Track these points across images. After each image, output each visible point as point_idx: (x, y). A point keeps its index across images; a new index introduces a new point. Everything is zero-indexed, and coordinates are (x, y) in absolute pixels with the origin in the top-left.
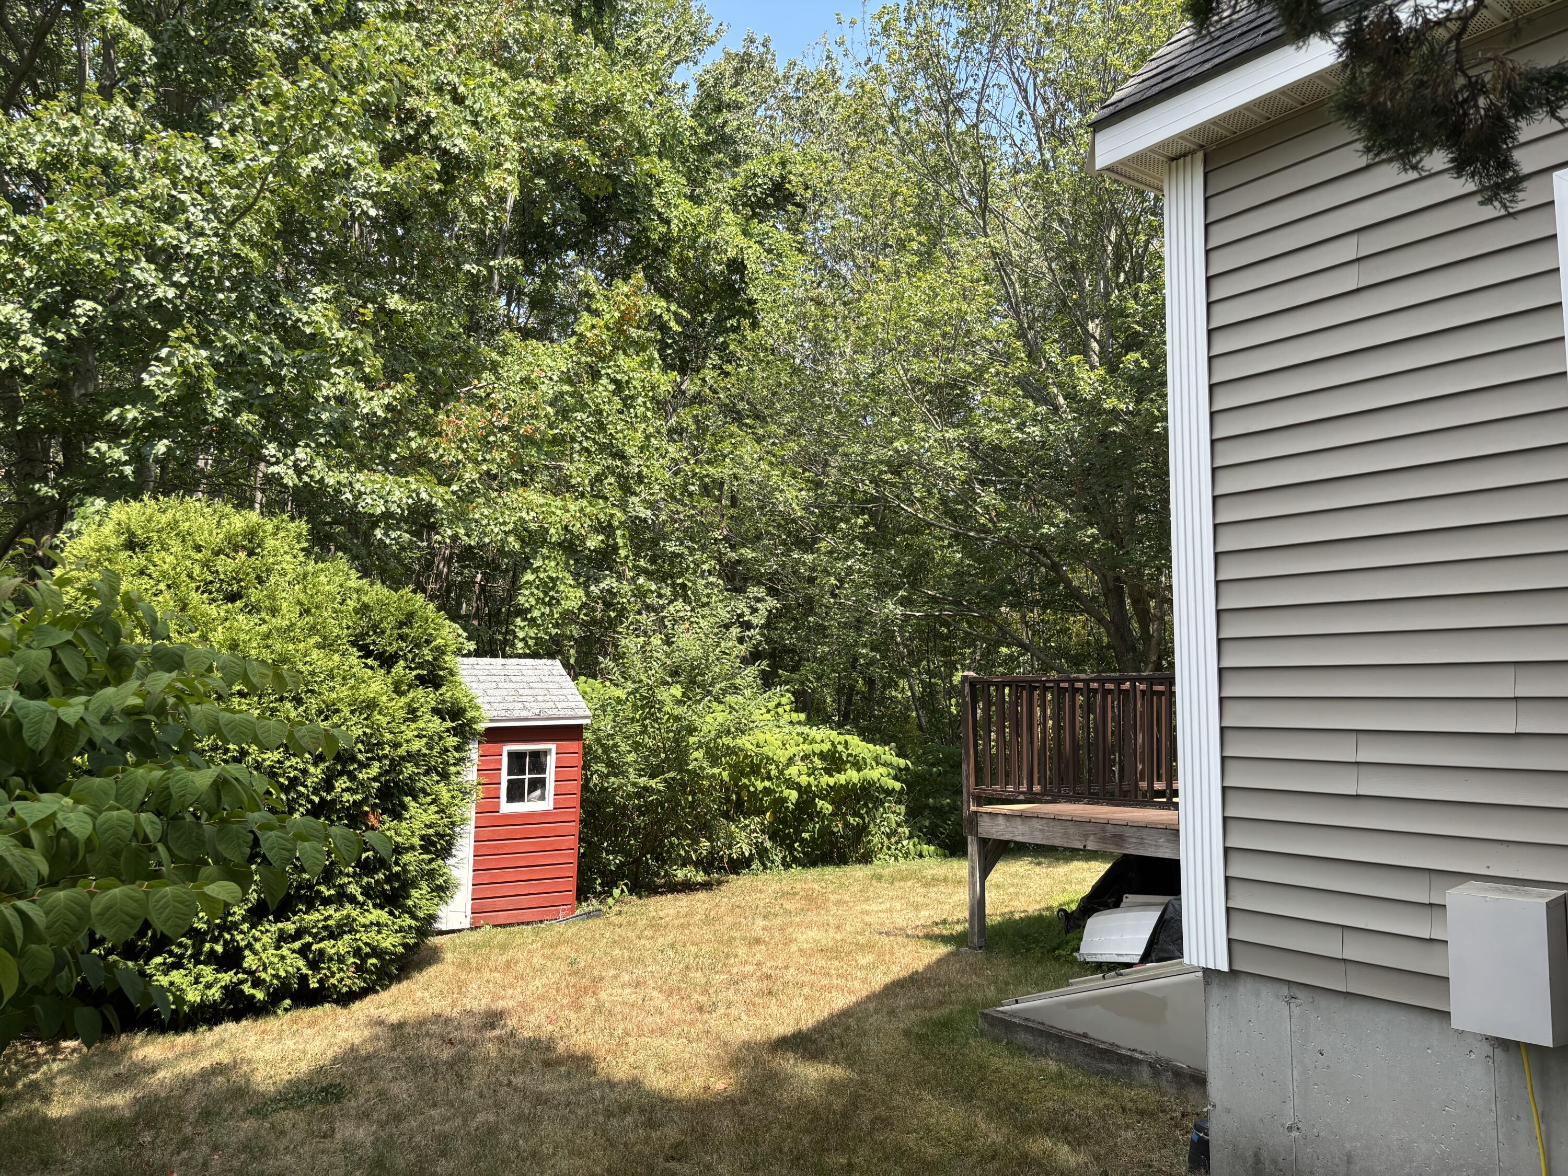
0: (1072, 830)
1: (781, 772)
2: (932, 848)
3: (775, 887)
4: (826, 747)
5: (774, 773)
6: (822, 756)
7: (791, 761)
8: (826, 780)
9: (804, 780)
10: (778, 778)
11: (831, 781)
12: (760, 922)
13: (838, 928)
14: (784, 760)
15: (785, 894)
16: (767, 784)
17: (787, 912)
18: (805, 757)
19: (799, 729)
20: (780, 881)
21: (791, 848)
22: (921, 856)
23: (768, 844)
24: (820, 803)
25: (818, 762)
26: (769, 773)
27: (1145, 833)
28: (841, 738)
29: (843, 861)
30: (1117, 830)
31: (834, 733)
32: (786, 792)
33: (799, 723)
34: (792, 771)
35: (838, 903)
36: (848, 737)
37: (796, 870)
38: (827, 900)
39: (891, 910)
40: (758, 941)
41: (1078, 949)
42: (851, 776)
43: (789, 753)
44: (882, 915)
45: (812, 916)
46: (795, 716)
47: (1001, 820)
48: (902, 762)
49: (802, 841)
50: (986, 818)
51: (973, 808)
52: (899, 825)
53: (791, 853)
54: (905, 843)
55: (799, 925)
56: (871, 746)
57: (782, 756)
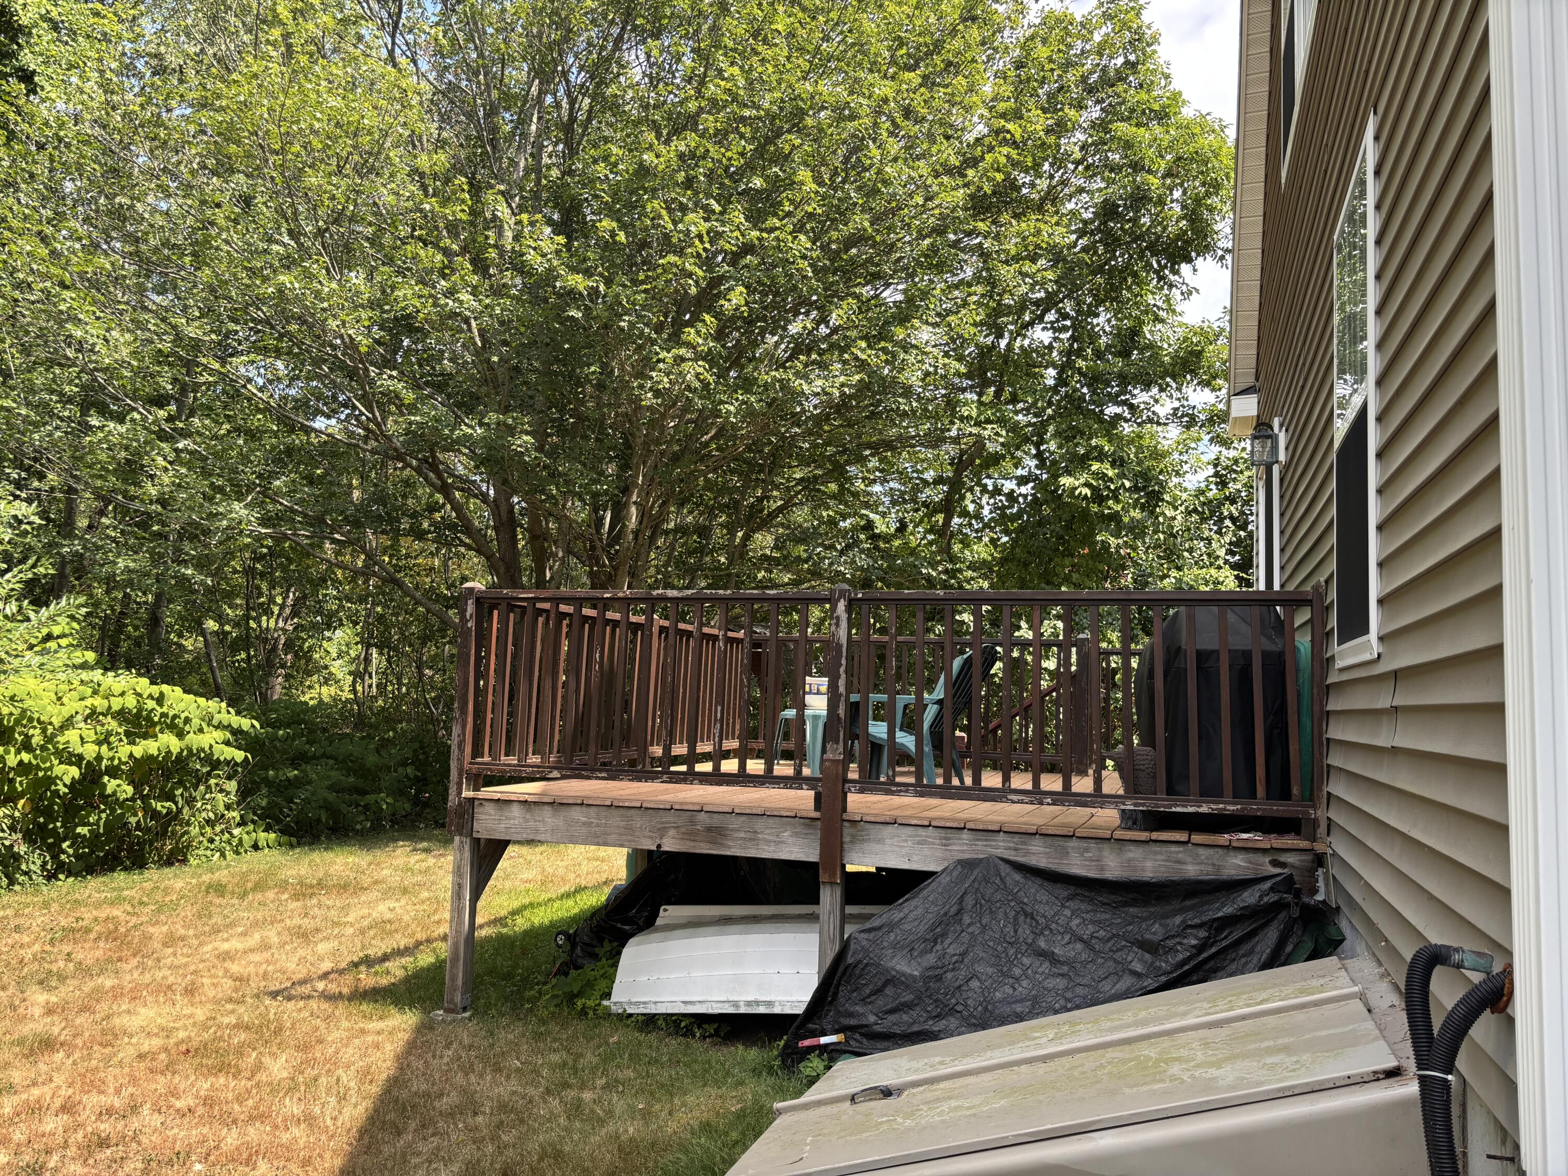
0: (639, 821)
1: (50, 739)
2: (272, 836)
3: (40, 919)
4: (131, 702)
5: (37, 740)
6: (121, 715)
7: (68, 723)
8: (124, 751)
9: (90, 751)
10: (43, 748)
11: (138, 751)
12: (40, 997)
13: (190, 991)
14: (57, 722)
15: (69, 933)
16: (26, 757)
17: (84, 971)
18: (93, 715)
19: (85, 675)
20: (46, 905)
21: (55, 851)
22: (256, 847)
23: (22, 849)
24: (111, 785)
25: (112, 724)
26: (28, 738)
27: (760, 824)
28: (155, 690)
29: (138, 863)
30: (716, 821)
31: (145, 681)
32: (59, 770)
33: (84, 666)
34: (71, 736)
35: (171, 940)
36: (165, 688)
37: (65, 883)
38: (148, 938)
39: (265, 946)
40: (47, 1044)
41: (608, 995)
42: (169, 742)
43: (66, 712)
44: (256, 957)
45: (130, 972)
46: (79, 656)
47: (516, 810)
48: (245, 723)
49: (76, 840)
50: (490, 808)
51: (466, 794)
52: (228, 807)
53: (55, 857)
54: (236, 832)
55: (117, 994)
56: (202, 701)
57: (56, 716)
